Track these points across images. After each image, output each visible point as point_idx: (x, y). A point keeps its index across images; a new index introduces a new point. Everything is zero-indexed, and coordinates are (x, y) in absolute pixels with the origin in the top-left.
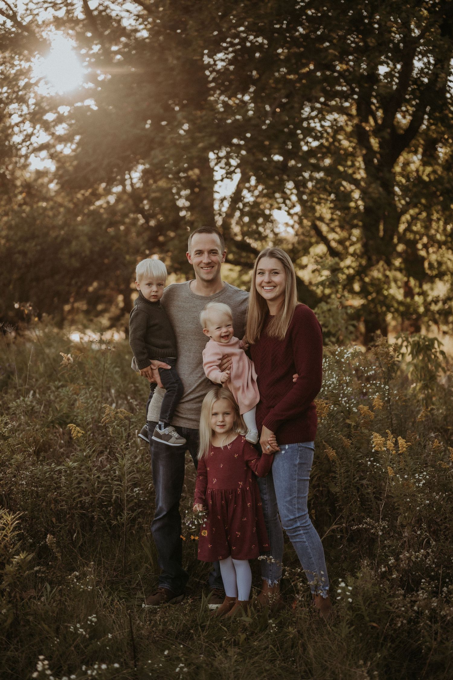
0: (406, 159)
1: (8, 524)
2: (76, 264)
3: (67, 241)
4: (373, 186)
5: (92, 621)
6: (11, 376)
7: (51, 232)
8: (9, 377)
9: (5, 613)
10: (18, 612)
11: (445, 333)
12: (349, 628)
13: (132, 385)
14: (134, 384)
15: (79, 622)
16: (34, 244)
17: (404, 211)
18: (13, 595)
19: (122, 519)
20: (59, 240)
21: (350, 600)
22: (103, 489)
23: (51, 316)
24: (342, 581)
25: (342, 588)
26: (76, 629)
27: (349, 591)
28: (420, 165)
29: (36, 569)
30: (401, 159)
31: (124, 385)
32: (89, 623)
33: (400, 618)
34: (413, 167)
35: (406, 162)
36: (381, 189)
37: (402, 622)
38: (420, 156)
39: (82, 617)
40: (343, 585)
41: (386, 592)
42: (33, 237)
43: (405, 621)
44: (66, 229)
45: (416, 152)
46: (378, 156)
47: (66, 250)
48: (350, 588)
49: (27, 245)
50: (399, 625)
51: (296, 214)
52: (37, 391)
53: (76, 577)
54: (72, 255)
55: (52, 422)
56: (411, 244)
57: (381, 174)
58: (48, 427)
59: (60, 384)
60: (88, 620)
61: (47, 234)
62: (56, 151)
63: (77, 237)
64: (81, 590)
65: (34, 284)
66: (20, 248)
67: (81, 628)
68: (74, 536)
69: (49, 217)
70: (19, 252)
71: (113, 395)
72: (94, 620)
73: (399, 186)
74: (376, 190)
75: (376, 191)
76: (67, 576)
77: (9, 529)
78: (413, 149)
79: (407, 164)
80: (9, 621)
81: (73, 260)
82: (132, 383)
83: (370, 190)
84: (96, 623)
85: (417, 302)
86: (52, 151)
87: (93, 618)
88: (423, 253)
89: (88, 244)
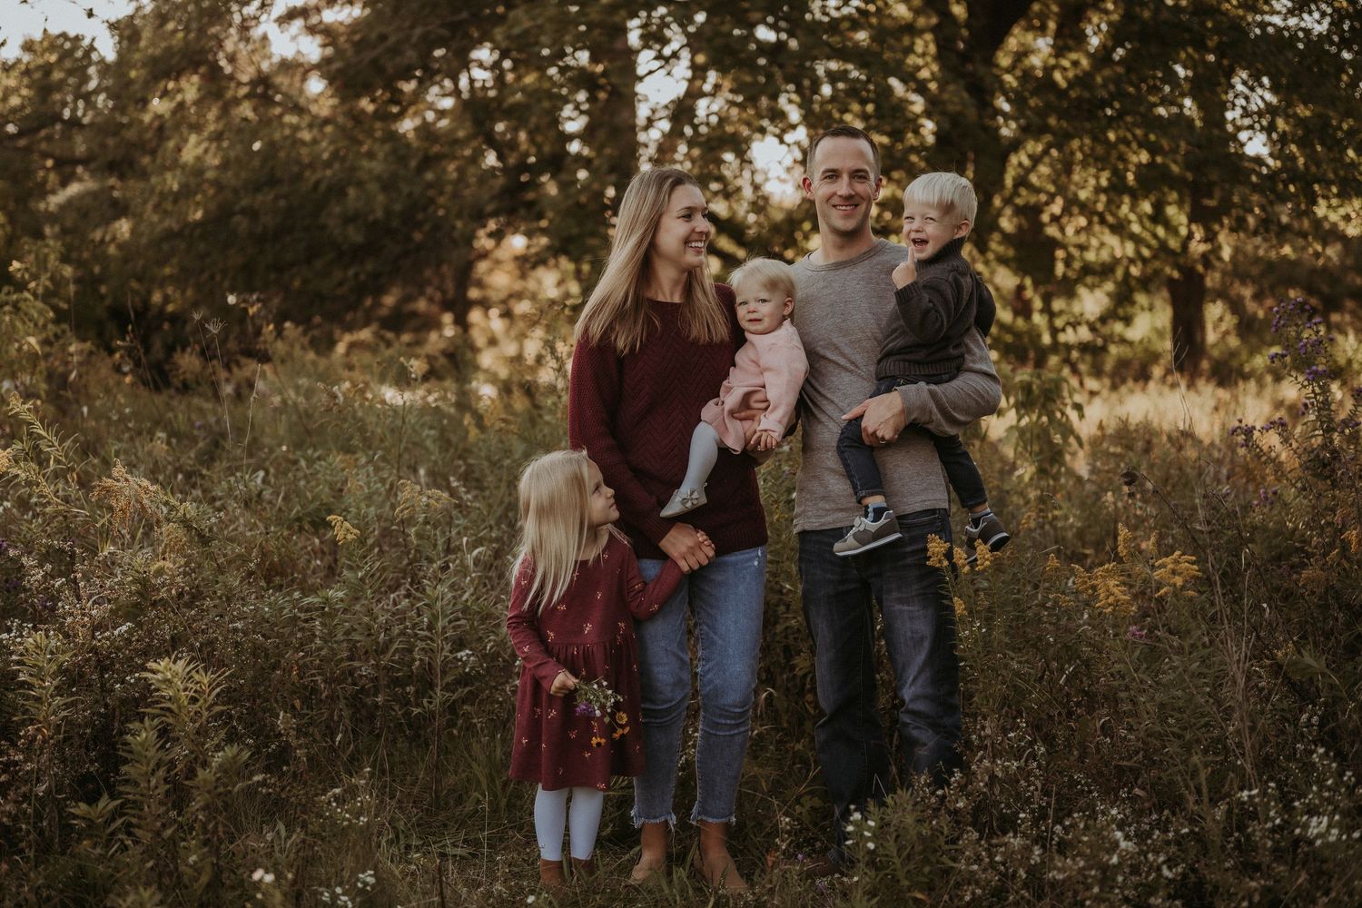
0: (1023, 45)
1: (204, 692)
2: (355, 235)
3: (338, 190)
4: (951, 88)
5: (366, 884)
6: (222, 442)
7: (307, 174)
8: (216, 444)
9: (195, 862)
10: (221, 863)
11: (1093, 394)
12: (869, 900)
13: (461, 462)
14: (465, 459)
15: (340, 884)
16: (271, 196)
17: (1015, 145)
18: (210, 826)
19: (430, 703)
20: (323, 187)
21: (871, 846)
22: (396, 646)
23: (300, 329)
24: (856, 810)
25: (854, 823)
26: (334, 897)
27: (869, 829)
28: (1050, 55)
29: (256, 778)
30: (1012, 43)
31: (443, 459)
32: (360, 885)
33: (969, 884)
34: (1036, 61)
35: (1021, 49)
36: (966, 95)
37: (973, 893)
38: (1050, 40)
39: (346, 874)
40: (857, 816)
41: (942, 833)
42: (272, 181)
43: (979, 891)
44: (337, 166)
45: (1042, 30)
46: (965, 32)
47: (337, 210)
48: (871, 823)
49: (260, 198)
50: (967, 898)
51: (798, 144)
52: (272, 471)
53: (336, 798)
54: (349, 219)
55: (299, 519)
56: (1031, 212)
57: (970, 67)
58: (289, 528)
59: (316, 454)
60: (358, 880)
61: (298, 177)
62: (321, 22)
63: (360, 184)
64: (345, 823)
65: (273, 276)
66: (245, 202)
67: (343, 894)
68: (338, 739)
69: (303, 143)
70: (243, 211)
71: (423, 480)
72: (371, 880)
73: (1005, 94)
74: (957, 97)
75: (956, 99)
76: (317, 795)
77: (205, 701)
78: (1036, 23)
79: (1022, 54)
80: (204, 879)
81: (351, 230)
82: (460, 457)
83: (946, 96)
84: (373, 887)
85: (1038, 326)
86: (314, 20)
87: (368, 877)
88: (1052, 231)
89: (381, 198)
